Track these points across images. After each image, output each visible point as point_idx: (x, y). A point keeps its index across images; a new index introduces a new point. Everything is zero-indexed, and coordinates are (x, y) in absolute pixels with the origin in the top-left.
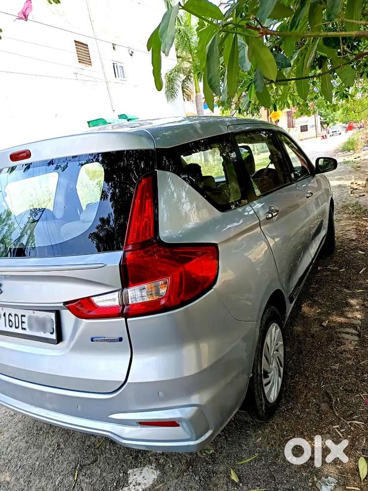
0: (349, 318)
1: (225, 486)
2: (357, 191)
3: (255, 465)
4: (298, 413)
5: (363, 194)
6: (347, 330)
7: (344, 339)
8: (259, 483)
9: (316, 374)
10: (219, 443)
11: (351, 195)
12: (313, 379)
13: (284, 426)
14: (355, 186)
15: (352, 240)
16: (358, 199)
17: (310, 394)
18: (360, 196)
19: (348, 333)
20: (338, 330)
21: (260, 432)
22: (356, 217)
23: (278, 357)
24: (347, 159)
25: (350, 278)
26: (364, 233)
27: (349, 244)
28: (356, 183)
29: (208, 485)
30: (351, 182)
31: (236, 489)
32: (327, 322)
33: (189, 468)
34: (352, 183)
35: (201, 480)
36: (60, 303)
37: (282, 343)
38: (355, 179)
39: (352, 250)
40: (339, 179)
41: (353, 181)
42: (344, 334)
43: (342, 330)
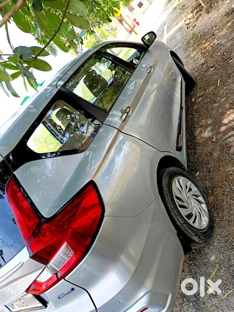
0: (227, 124)
1: (210, 301)
2: (190, 24)
3: (220, 274)
4: (228, 218)
5: (194, 24)
6: (230, 134)
7: (230, 143)
8: (228, 287)
9: (226, 181)
10: (193, 271)
11: (188, 31)
12: (225, 186)
13: (224, 233)
14: (188, 22)
15: (203, 64)
16: (193, 31)
17: (229, 199)
18: (193, 27)
19: (230, 137)
20: (224, 138)
21: (211, 247)
22: (198, 46)
23: (193, 195)
24: (174, 7)
25: (214, 94)
26: (207, 54)
27: (202, 68)
28: (188, 19)
29: (199, 306)
30: (183, 21)
31: (216, 299)
32: (215, 137)
33: (184, 300)
34: (185, 21)
35: (194, 305)
36: (23, 293)
37: (190, 182)
38: (186, 16)
39: (206, 71)
40: (176, 24)
41: (185, 19)
42: (229, 139)
43: (227, 136)
